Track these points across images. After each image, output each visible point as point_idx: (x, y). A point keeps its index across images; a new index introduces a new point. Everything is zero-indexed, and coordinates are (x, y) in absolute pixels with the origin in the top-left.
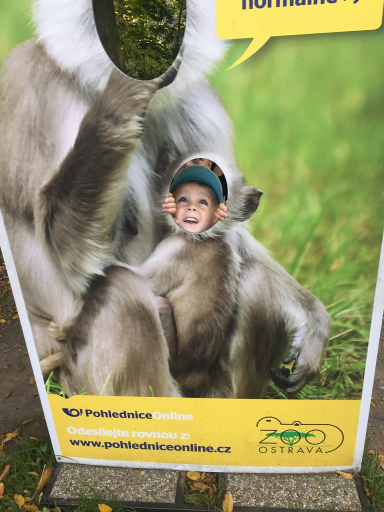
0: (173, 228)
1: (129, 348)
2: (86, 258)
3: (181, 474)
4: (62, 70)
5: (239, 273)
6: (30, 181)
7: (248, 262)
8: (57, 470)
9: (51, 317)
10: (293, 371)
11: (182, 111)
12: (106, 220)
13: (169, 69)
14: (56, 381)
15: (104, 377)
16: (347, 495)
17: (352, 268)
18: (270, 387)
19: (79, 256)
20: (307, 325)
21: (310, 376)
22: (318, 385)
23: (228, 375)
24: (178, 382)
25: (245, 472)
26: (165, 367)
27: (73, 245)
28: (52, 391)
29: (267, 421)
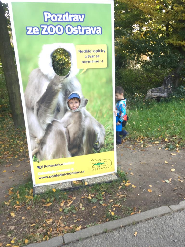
0: (69, 109)
1: (57, 144)
2: (47, 119)
3: (71, 182)
4: (44, 74)
5: (84, 120)
6: (34, 100)
8: (34, 189)
9: (36, 137)
10: (98, 145)
12: (52, 109)
14: (36, 157)
15: (50, 154)
16: (114, 177)
17: (108, 116)
18: (93, 150)
19: (45, 119)
21: (102, 146)
22: (104, 148)
23: (83, 148)
24: (70, 152)
25: (89, 178)
26: (67, 148)
28: (34, 161)
29: (93, 160)
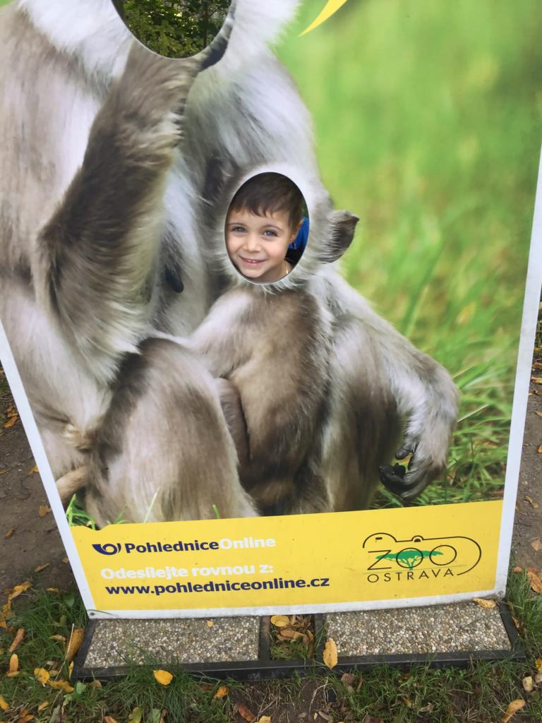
0: (233, 278)
1: (181, 453)
2: (111, 329)
3: (262, 619)
4: (58, 49)
5: (330, 337)
6: (22, 220)
7: (342, 320)
8: (92, 629)
9: (68, 418)
10: (409, 469)
11: (238, 102)
12: (135, 273)
13: (216, 39)
14: (80, 507)
15: (148, 497)
16: (490, 629)
17: (487, 318)
18: (379, 493)
19: (102, 328)
20: (426, 403)
21: (433, 474)
22: (445, 485)
23: (320, 480)
24: (252, 496)
25: (351, 610)
26: (233, 477)
27: (92, 312)
28: (76, 521)
29: (377, 539)
